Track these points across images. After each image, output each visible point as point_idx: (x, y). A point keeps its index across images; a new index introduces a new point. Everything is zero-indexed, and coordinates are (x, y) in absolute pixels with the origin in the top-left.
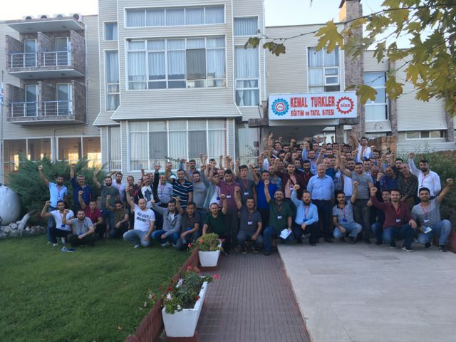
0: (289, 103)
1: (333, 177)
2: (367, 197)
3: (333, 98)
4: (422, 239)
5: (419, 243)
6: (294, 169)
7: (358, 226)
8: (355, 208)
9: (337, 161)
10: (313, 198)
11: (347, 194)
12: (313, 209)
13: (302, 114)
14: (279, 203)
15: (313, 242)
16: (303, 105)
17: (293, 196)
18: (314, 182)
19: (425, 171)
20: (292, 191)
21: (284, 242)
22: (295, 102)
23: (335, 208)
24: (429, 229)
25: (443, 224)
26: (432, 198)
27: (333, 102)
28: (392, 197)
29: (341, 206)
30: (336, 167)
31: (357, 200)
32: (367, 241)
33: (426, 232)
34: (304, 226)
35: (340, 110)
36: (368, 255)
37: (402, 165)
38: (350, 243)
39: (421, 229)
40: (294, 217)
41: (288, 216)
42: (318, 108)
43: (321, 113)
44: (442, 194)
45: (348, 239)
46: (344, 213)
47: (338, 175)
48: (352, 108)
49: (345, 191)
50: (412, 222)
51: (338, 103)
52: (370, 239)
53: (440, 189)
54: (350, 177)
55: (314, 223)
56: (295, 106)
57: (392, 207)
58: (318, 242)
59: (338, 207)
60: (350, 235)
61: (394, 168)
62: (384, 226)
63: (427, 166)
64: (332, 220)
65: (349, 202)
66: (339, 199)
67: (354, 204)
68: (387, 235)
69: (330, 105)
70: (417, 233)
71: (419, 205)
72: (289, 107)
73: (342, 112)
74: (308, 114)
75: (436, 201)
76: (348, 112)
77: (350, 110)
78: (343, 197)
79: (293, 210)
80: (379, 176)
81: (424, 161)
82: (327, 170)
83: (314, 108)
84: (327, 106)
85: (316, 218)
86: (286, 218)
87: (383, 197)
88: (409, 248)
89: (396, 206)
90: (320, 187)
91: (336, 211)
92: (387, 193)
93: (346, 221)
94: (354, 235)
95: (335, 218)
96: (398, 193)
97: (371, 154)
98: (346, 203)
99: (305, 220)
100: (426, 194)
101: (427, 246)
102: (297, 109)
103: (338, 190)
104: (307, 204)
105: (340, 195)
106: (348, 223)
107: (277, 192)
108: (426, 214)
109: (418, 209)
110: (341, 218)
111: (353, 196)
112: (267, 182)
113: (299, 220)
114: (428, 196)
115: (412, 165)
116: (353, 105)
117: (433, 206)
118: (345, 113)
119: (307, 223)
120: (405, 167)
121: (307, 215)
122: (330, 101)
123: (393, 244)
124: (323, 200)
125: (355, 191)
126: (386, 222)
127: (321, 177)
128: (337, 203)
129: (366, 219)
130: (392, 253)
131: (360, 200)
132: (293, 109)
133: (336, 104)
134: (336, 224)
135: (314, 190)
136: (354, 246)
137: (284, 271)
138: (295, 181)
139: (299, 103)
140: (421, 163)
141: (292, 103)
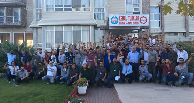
0: (119, 19)
1: (139, 52)
2: (155, 62)
3: (138, 17)
4: (180, 82)
5: (179, 83)
6: (121, 48)
7: (151, 75)
8: (149, 66)
9: (141, 45)
10: (130, 62)
11: (145, 60)
12: (130, 67)
13: (124, 24)
14: (115, 64)
15: (130, 82)
16: (125, 19)
17: (121, 61)
18: (130, 54)
19: (181, 50)
20: (120, 58)
21: (117, 82)
22: (121, 18)
23: (140, 67)
24: (183, 77)
25: (190, 75)
26: (185, 62)
27: (138, 18)
28: (166, 62)
29: (143, 66)
30: (140, 47)
31: (150, 63)
32: (155, 82)
33: (182, 78)
34: (126, 75)
35: (141, 22)
36: (155, 89)
37: (171, 47)
38: (147, 83)
39: (180, 77)
40: (121, 71)
41: (118, 70)
42: (131, 21)
43: (133, 23)
44: (189, 61)
45: (146, 81)
46: (144, 69)
47: (141, 51)
48: (146, 21)
50: (176, 73)
51: (140, 19)
52: (156, 81)
53: (188, 58)
54: (147, 52)
55: (131, 74)
56: (121, 20)
57: (166, 66)
58: (132, 82)
59: (141, 66)
60: (147, 79)
61: (167, 48)
62: (162, 75)
63: (182, 48)
65: (146, 64)
66: (142, 63)
67: (148, 65)
68: (164, 79)
69: (137, 20)
71: (179, 66)
73: (142, 23)
74: (127, 24)
75: (186, 64)
76: (145, 23)
77: (146, 22)
79: (121, 67)
80: (160, 52)
82: (136, 49)
83: (130, 21)
84: (135, 20)
85: (131, 71)
86: (117, 71)
87: (162, 62)
88: (174, 85)
89: (168, 66)
90: (133, 57)
91: (140, 68)
92: (164, 60)
93: (145, 72)
94: (149, 79)
95: (140, 71)
96: (169, 60)
97: (155, 42)
98: (145, 64)
99: (126, 72)
100: (182, 61)
101: (182, 85)
102: (122, 21)
104: (127, 65)
105: (142, 61)
106: (146, 73)
107: (114, 59)
108: (182, 70)
109: (178, 67)
110: (143, 71)
111: (148, 61)
112: (109, 54)
113: (124, 72)
114: (183, 62)
115: (175, 48)
117: (185, 66)
118: (143, 23)
119: (127, 73)
120: (172, 48)
121: (127, 70)
122: (136, 18)
123: (167, 84)
124: (134, 63)
125: (149, 59)
126: (163, 73)
127: (134, 52)
128: (141, 64)
129: (154, 71)
130: (166, 88)
131: (152, 63)
132: (120, 21)
133: (139, 19)
134: (140, 74)
135: (130, 58)
137: (118, 96)
138: (122, 54)
139: (123, 18)
140: (179, 47)
141: (120, 18)
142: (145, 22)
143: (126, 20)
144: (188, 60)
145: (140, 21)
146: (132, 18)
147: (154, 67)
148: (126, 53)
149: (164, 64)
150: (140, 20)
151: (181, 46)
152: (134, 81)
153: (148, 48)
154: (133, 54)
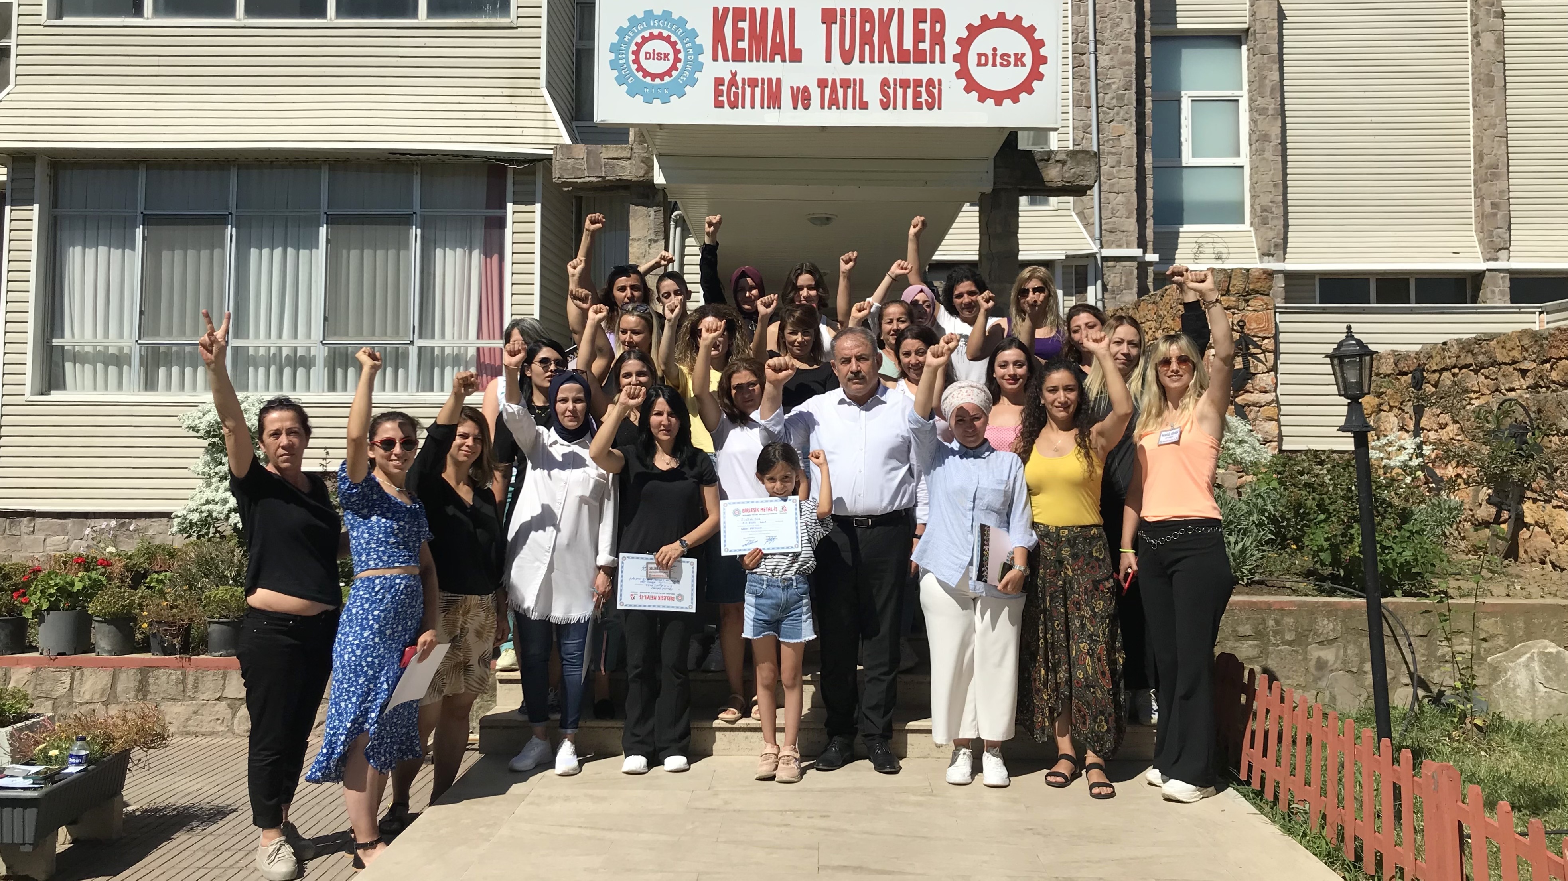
13: (774, 99)
22: (738, 35)
27: (938, 39)
35: (972, 86)
42: (855, 70)
48: (1035, 75)
51: (965, 44)
56: (739, 56)
72: (706, 57)
73: (984, 94)
102: (747, 70)
122: (919, 37)
132: (724, 69)
133: (952, 49)
139: (758, 38)
143: (796, 56)
145: (963, 73)
150: (961, 58)
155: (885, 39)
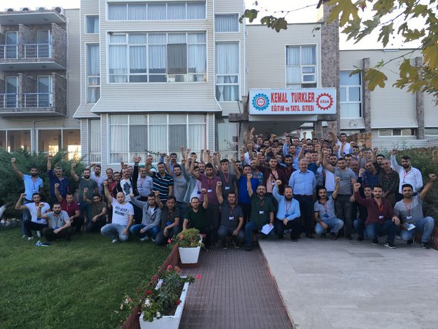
0: (270, 99)
1: (315, 172)
2: (349, 193)
3: (313, 94)
4: (405, 236)
5: (402, 239)
6: (276, 164)
7: (340, 222)
8: (337, 203)
9: (319, 156)
10: (295, 193)
11: (328, 190)
12: (295, 204)
13: (283, 109)
14: (261, 198)
15: (295, 238)
16: (283, 100)
17: (275, 192)
18: (296, 177)
19: (407, 168)
20: (274, 186)
22: (276, 98)
23: (317, 203)
24: (412, 227)
25: (426, 222)
26: (415, 194)
27: (313, 98)
28: (375, 193)
29: (323, 201)
30: (318, 162)
31: (338, 195)
32: (349, 237)
33: (409, 229)
34: (285, 222)
35: (319, 107)
36: (351, 252)
37: (384, 161)
38: (332, 239)
39: (404, 225)
40: (276, 213)
41: (270, 211)
42: (297, 104)
43: (301, 108)
44: (424, 191)
45: (330, 235)
46: (325, 209)
47: (320, 170)
48: (331, 104)
49: (327, 186)
50: (395, 218)
51: (318, 99)
52: (352, 235)
53: (422, 185)
54: (333, 172)
55: (296, 219)
56: (276, 101)
57: (375, 203)
58: (300, 238)
59: (320, 203)
60: (332, 231)
61: (375, 164)
62: (366, 222)
63: (409, 163)
64: (314, 216)
65: (330, 197)
66: (321, 195)
67: (335, 200)
68: (370, 231)
69: (309, 101)
70: (400, 229)
71: (402, 202)
72: (270, 102)
73: (322, 108)
74: (288, 109)
75: (419, 197)
76: (327, 108)
77: (329, 107)
78: (324, 192)
79: (274, 205)
80: (361, 171)
81: (406, 158)
82: (309, 165)
83: (294, 104)
84: (307, 101)
85: (298, 214)
86: (267, 213)
87: (365, 192)
88: (392, 244)
89: (379, 202)
90: (302, 182)
91: (318, 206)
92: (369, 189)
93: (327, 217)
94: (336, 230)
95: (316, 214)
96: (381, 189)
97: (350, 150)
98: (328, 199)
99: (287, 216)
100: (409, 190)
102: (277, 104)
103: (320, 186)
104: (288, 199)
105: (322, 191)
106: (329, 218)
107: (259, 187)
108: (409, 211)
109: (401, 205)
110: (323, 213)
111: (335, 192)
112: (249, 176)
113: (281, 216)
114: (411, 193)
115: (393, 162)
116: (332, 102)
117: (415, 203)
118: (324, 109)
119: (289, 218)
120: (386, 163)
121: (289, 211)
122: (309, 97)
123: (376, 241)
124: (305, 195)
125: (337, 187)
126: (368, 218)
127: (303, 171)
129: (348, 215)
130: (375, 250)
131: (342, 195)
132: (273, 104)
133: (316, 100)
134: (318, 219)
135: (296, 185)
136: (336, 242)
137: (267, 269)
138: (277, 176)
139: (279, 98)
140: (403, 160)
141: (272, 98)
142: (328, 104)
143: (287, 101)
144: (422, 188)
145: (318, 104)
146: (300, 98)
147: (348, 204)
148: (285, 173)
149: (370, 197)
150: (317, 101)
151: (407, 159)
152: (303, 234)
153: (334, 162)
154: (302, 175)
155: (303, 98)
